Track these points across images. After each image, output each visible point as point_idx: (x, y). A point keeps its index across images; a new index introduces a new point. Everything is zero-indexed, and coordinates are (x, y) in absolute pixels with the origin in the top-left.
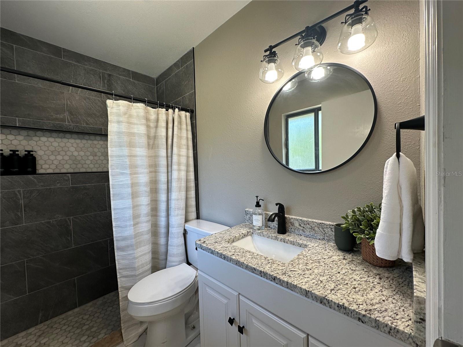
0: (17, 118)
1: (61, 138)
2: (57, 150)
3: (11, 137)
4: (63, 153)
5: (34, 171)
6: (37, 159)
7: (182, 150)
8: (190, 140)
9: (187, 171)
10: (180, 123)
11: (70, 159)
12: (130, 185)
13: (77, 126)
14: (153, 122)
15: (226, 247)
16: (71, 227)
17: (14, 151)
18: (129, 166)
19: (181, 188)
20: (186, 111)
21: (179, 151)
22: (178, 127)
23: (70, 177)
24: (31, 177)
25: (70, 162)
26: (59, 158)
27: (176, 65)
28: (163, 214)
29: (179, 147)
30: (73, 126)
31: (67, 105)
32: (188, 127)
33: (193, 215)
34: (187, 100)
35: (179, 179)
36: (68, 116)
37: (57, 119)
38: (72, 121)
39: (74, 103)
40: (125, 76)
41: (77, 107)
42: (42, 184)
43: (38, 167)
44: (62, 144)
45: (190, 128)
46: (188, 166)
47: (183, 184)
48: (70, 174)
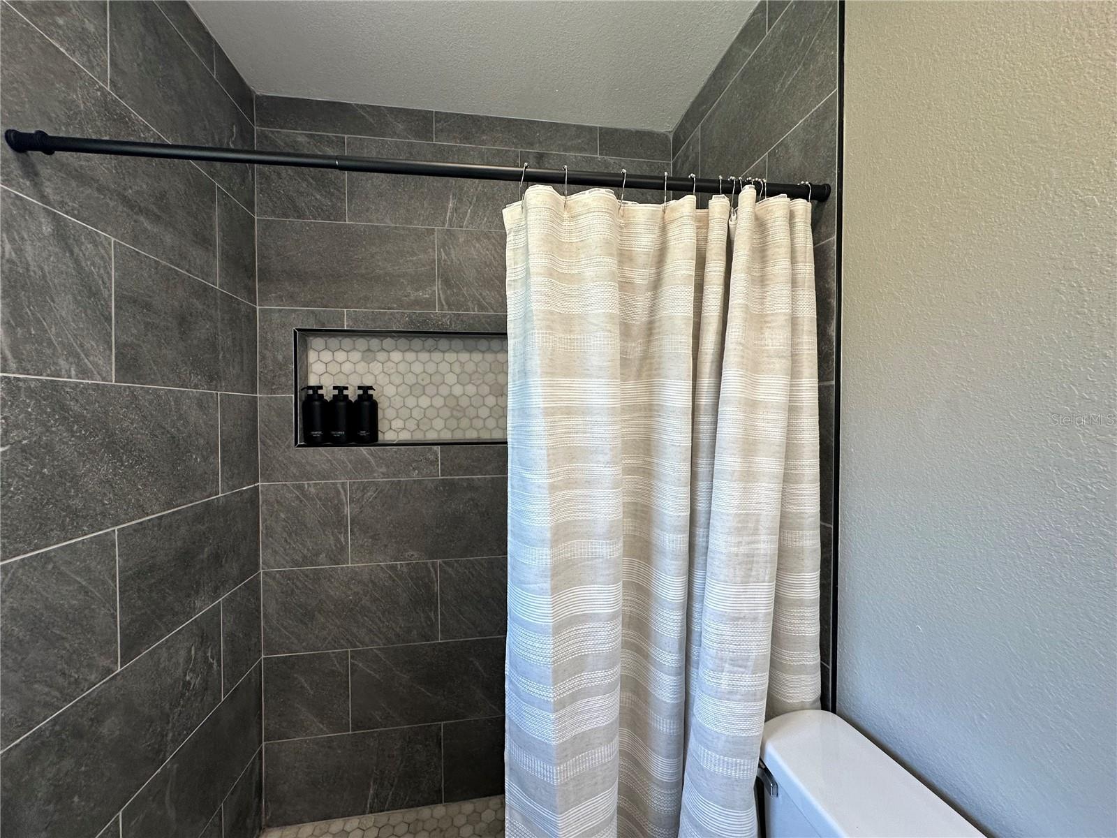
0: (345, 310)
1: (429, 351)
2: (420, 382)
3: (341, 356)
4: (431, 390)
5: (372, 438)
6: (379, 406)
8: (806, 328)
9: (788, 478)
10: (761, 252)
11: (445, 405)
13: (459, 315)
16: (437, 588)
17: (341, 389)
20: (794, 193)
23: (439, 455)
24: (364, 450)
25: (446, 413)
26: (424, 402)
29: (753, 367)
30: (451, 316)
31: (439, 260)
32: (800, 265)
33: (806, 686)
34: (795, 150)
36: (440, 292)
37: (417, 303)
38: (449, 305)
39: (453, 256)
41: (460, 264)
42: (384, 470)
43: (382, 425)
44: (431, 368)
45: (807, 270)
46: (790, 451)
47: (761, 546)
48: (439, 447)
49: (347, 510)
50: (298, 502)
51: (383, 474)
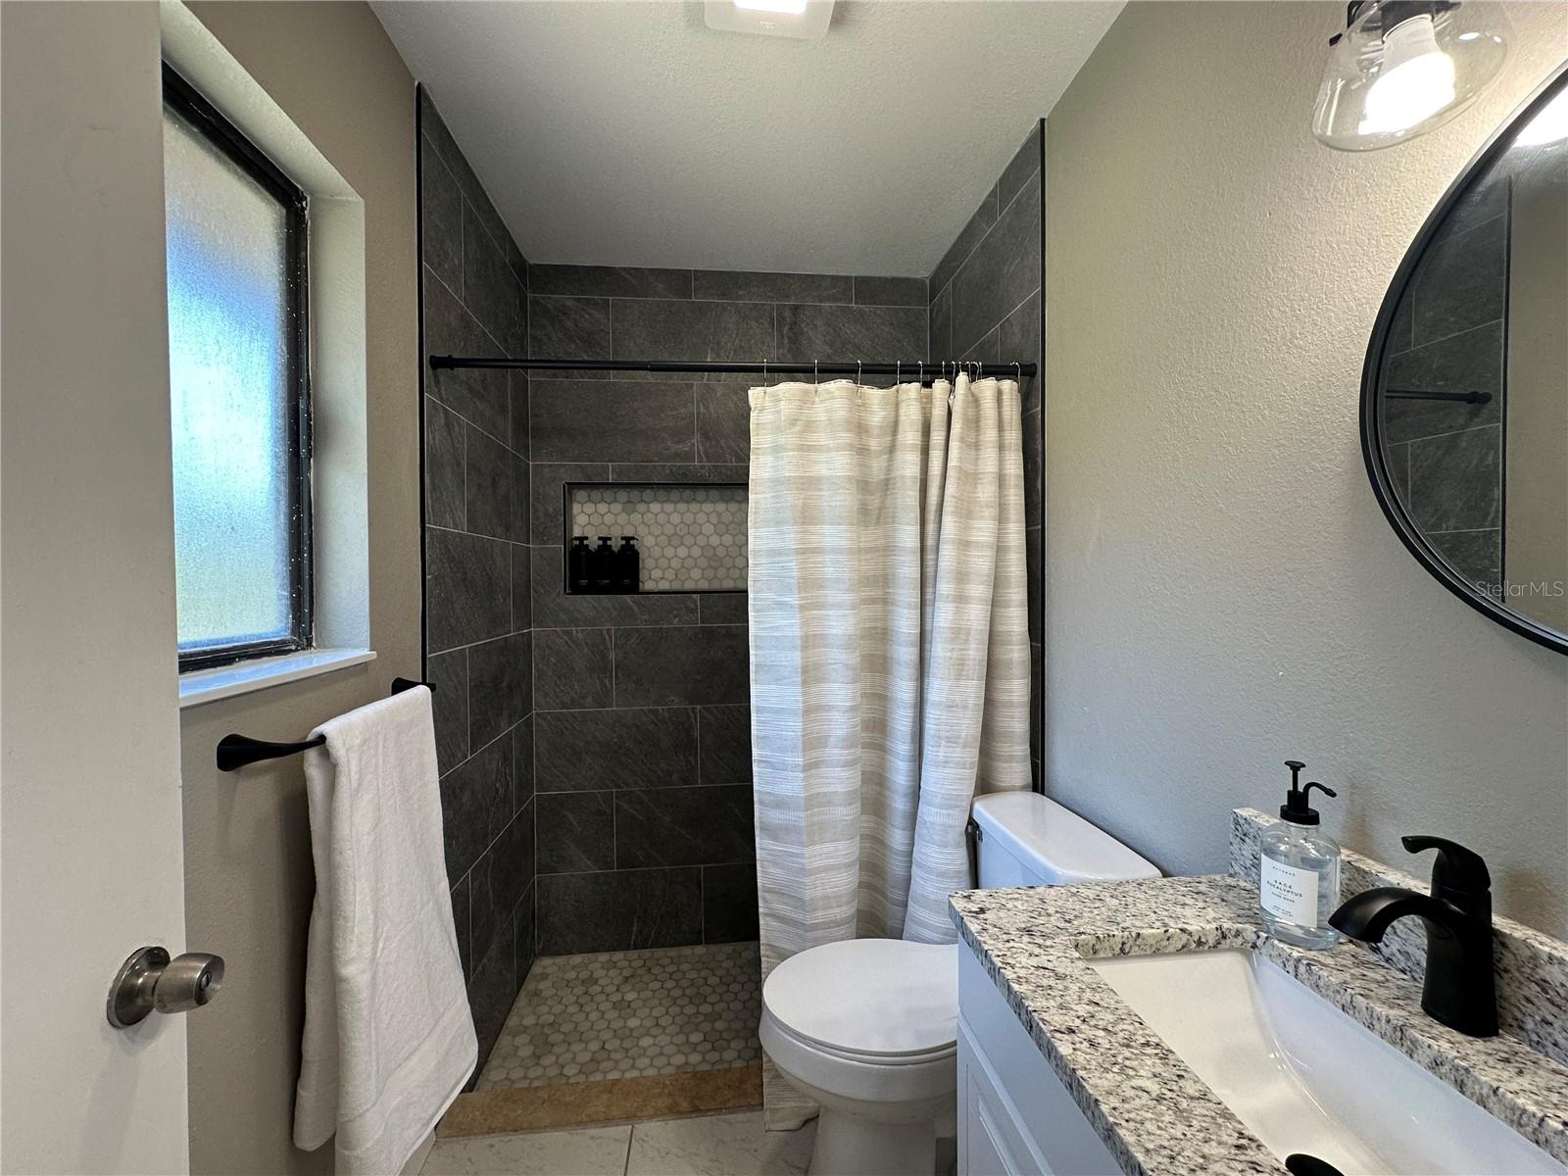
0: (610, 464)
1: (687, 502)
2: (678, 532)
3: (603, 508)
4: (688, 540)
5: (633, 588)
6: (640, 555)
7: (976, 524)
9: (995, 603)
10: (975, 423)
11: (702, 555)
12: (799, 642)
13: (718, 467)
14: (879, 436)
15: (1058, 977)
16: (697, 734)
17: (605, 539)
18: (799, 583)
19: (963, 665)
20: (1004, 373)
21: (964, 528)
22: (962, 440)
23: (698, 603)
24: (628, 598)
25: (703, 562)
26: (682, 552)
27: (986, 211)
28: (902, 747)
29: (966, 514)
31: (698, 413)
32: (1007, 434)
33: (1015, 768)
34: (1016, 329)
35: (959, 633)
36: (699, 444)
37: (676, 456)
38: (708, 457)
39: (712, 409)
40: (835, 300)
41: (718, 417)
42: (646, 617)
43: (643, 575)
44: (689, 518)
48: (699, 595)
49: (612, 655)
50: (566, 647)
51: (645, 620)
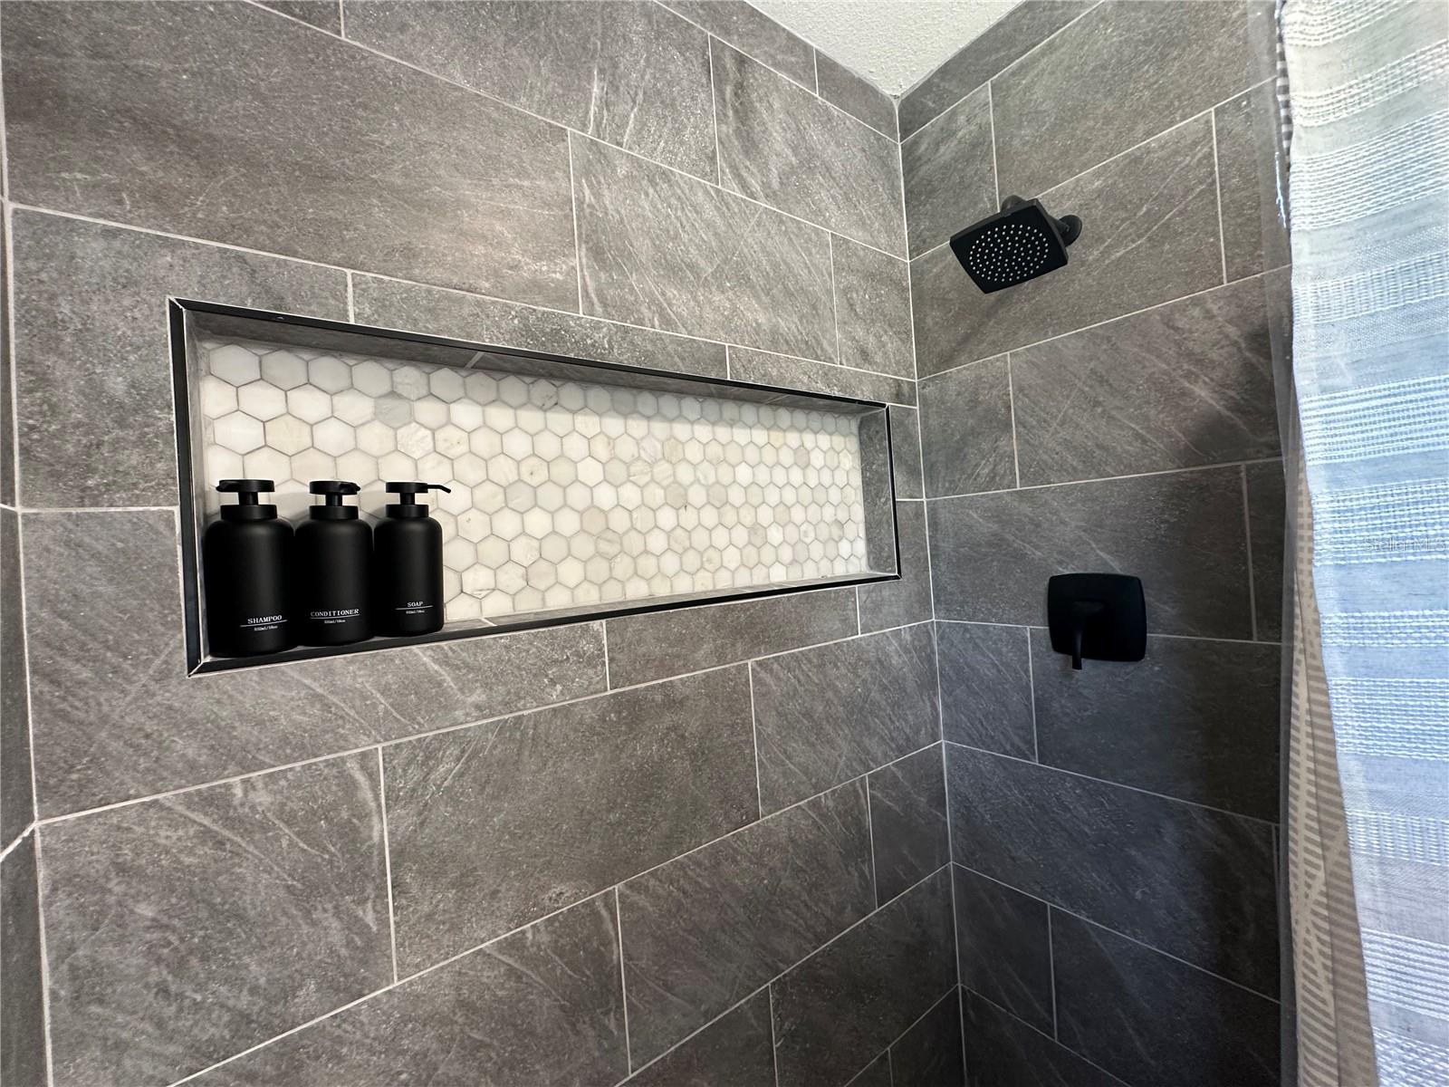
0: (349, 272)
1: (542, 408)
3: (310, 404)
4: (550, 496)
11: (582, 530)
13: (627, 330)
16: (619, 953)
17: (333, 491)
24: (421, 654)
25: (584, 547)
30: (609, 330)
31: (580, 202)
36: (586, 273)
37: (536, 287)
38: (605, 306)
40: (796, 75)
41: (622, 221)
44: (548, 446)
48: (604, 621)
49: (381, 830)
51: (478, 707)
